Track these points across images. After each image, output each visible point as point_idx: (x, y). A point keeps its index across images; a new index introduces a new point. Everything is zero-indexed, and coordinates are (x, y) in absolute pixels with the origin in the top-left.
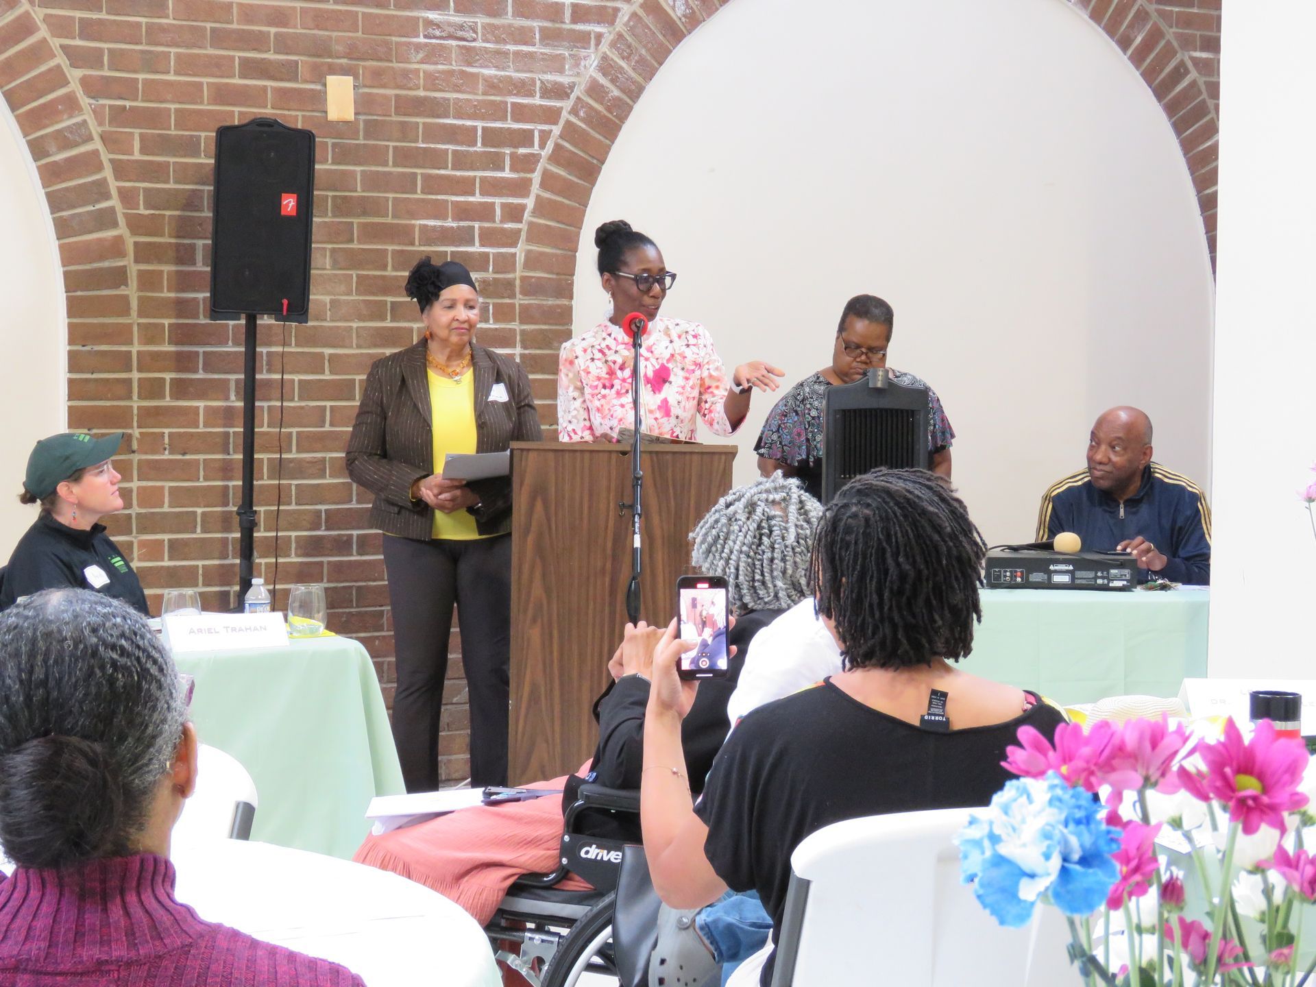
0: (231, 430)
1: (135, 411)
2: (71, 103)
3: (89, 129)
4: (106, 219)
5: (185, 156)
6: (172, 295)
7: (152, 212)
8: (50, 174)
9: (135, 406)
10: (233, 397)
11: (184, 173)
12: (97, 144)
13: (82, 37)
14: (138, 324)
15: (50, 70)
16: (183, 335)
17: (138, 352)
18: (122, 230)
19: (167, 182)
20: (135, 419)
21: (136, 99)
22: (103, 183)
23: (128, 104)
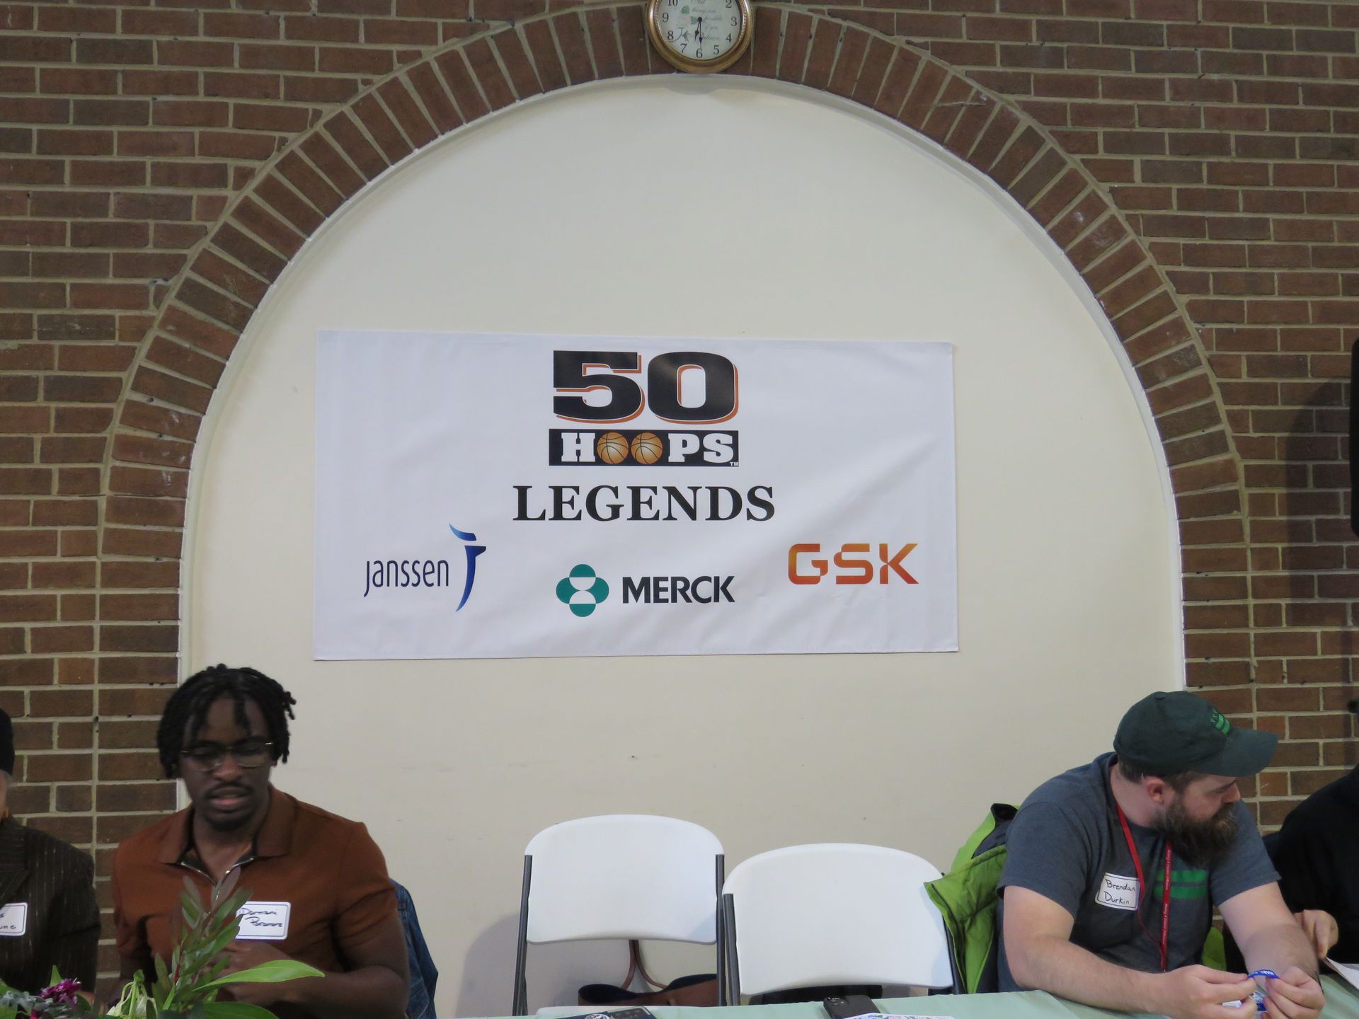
0: (1350, 657)
1: (1252, 639)
2: (1178, 329)
3: (1197, 354)
4: (1216, 444)
5: (1292, 377)
6: (1284, 518)
7: (1262, 434)
8: (1159, 401)
9: (1252, 633)
10: (1350, 622)
11: (1291, 394)
12: (1205, 369)
13: (1187, 264)
14: (1251, 549)
15: (1157, 297)
16: (1296, 559)
17: (1253, 578)
18: (1233, 454)
19: (1276, 403)
20: (1252, 646)
21: (1242, 322)
22: (1212, 407)
23: (1235, 327)
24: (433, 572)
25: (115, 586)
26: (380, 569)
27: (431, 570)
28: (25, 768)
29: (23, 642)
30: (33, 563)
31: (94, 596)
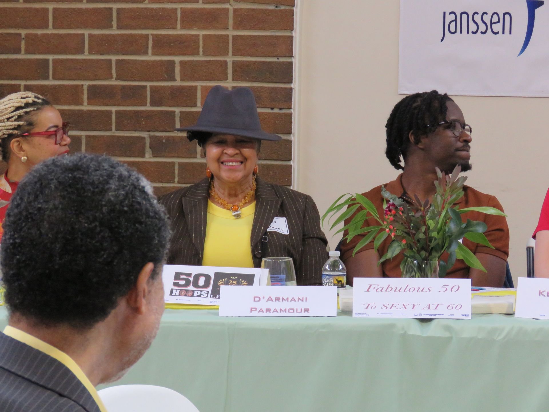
24: (499, 22)
25: (244, 28)
26: (454, 19)
27: (497, 20)
28: (176, 172)
29: (173, 71)
30: (181, 8)
31: (228, 36)
